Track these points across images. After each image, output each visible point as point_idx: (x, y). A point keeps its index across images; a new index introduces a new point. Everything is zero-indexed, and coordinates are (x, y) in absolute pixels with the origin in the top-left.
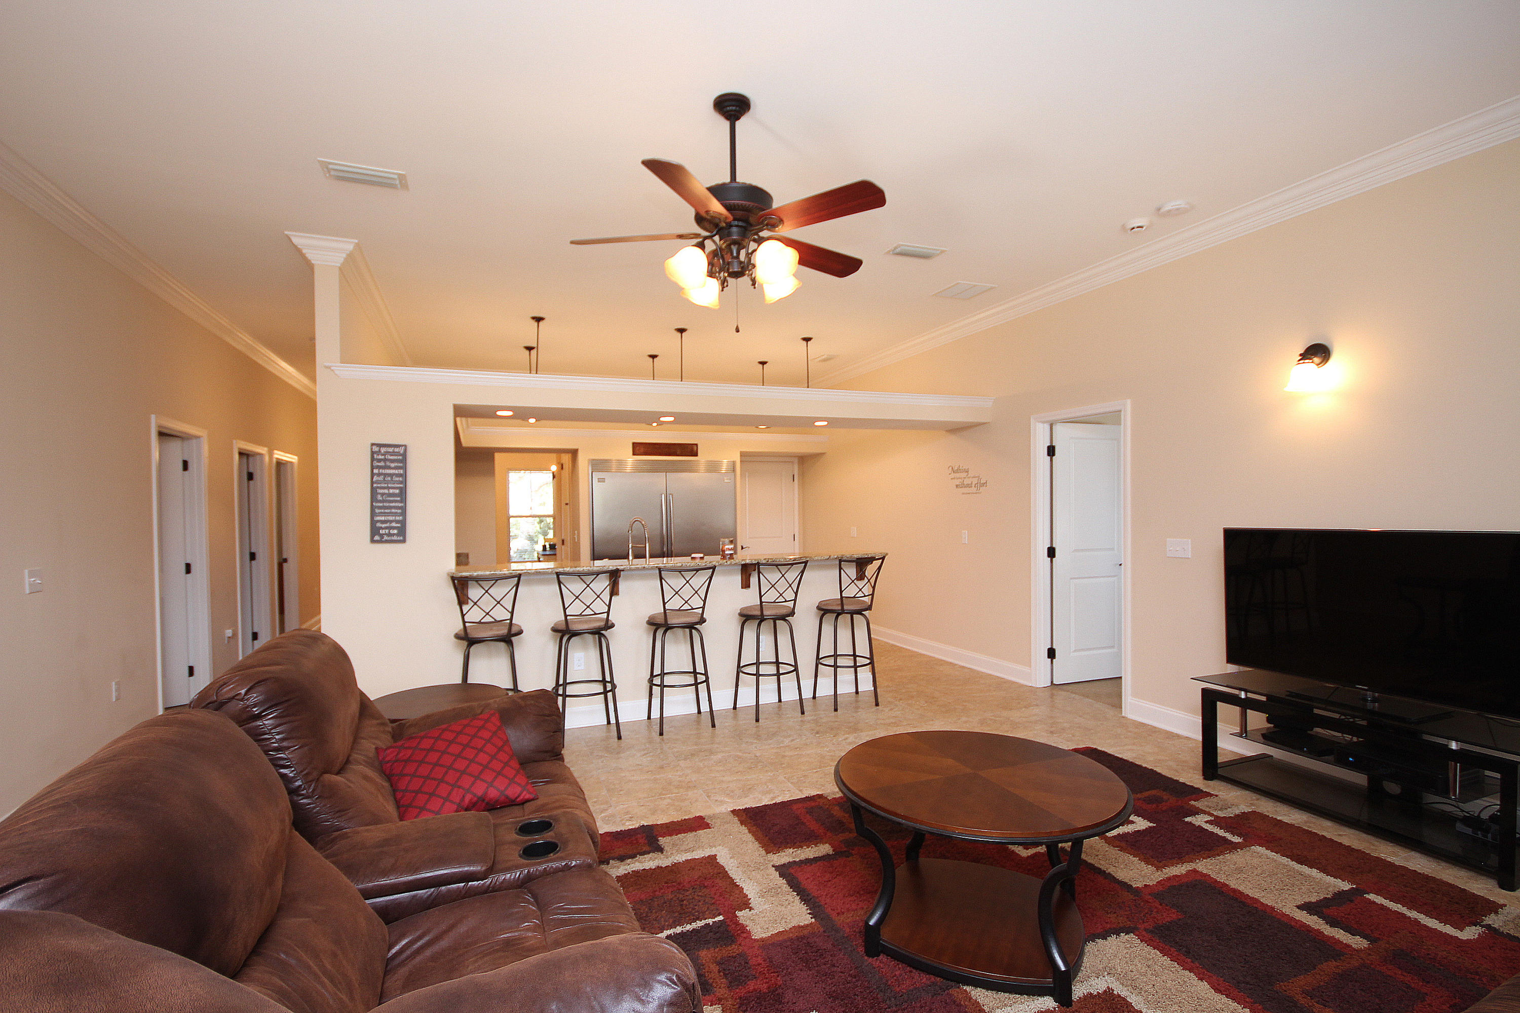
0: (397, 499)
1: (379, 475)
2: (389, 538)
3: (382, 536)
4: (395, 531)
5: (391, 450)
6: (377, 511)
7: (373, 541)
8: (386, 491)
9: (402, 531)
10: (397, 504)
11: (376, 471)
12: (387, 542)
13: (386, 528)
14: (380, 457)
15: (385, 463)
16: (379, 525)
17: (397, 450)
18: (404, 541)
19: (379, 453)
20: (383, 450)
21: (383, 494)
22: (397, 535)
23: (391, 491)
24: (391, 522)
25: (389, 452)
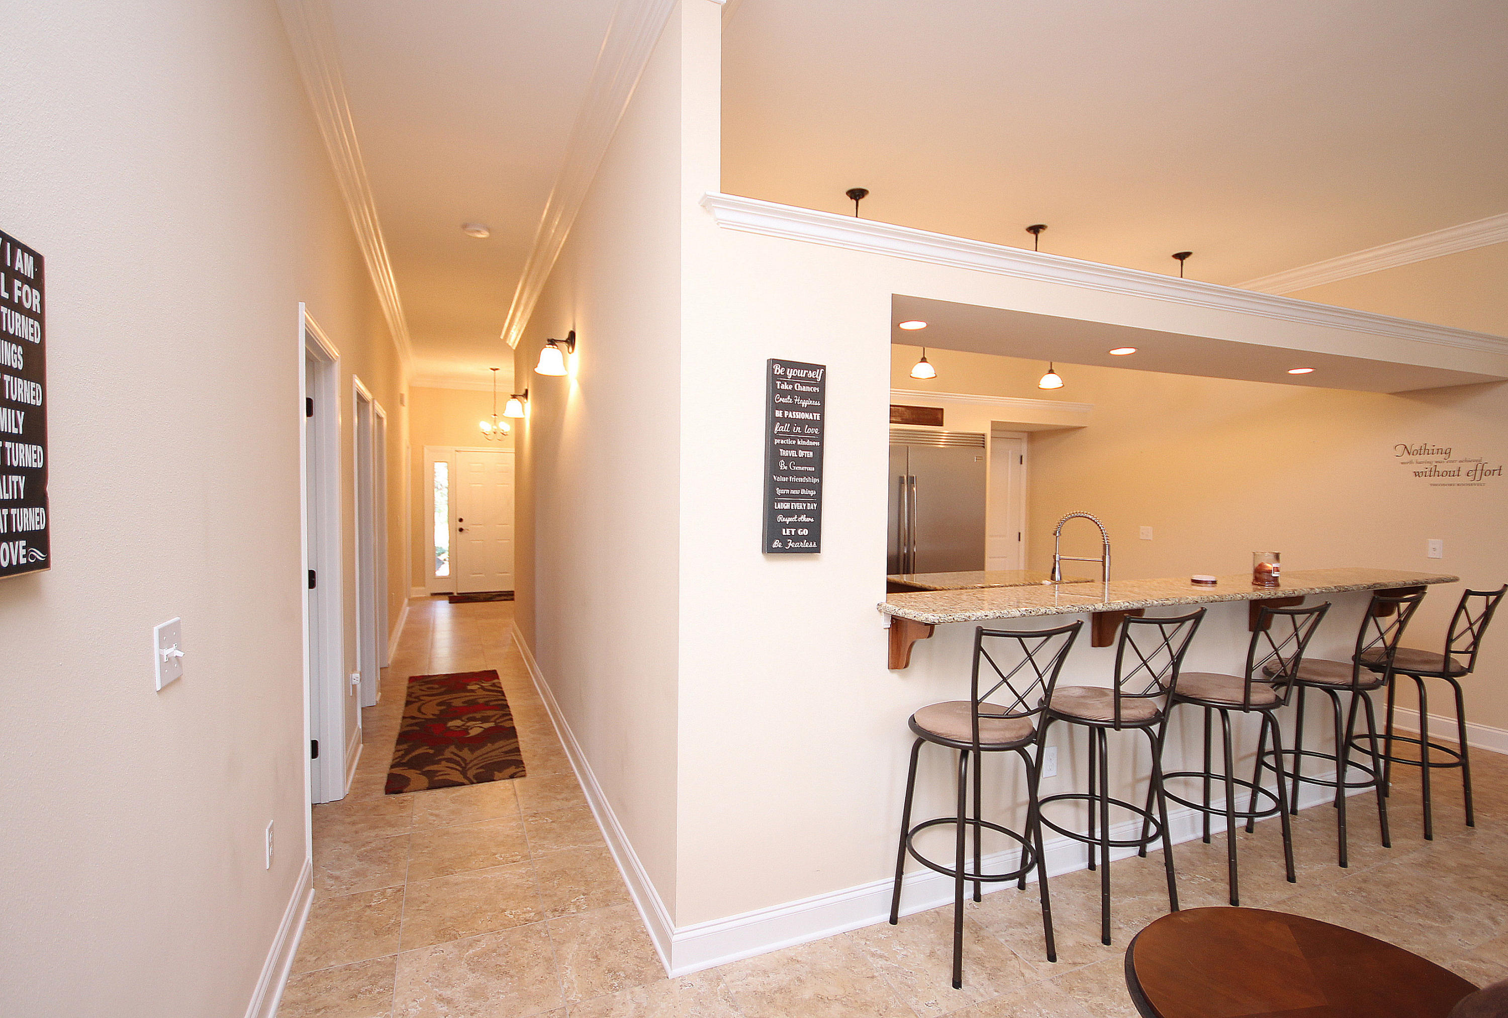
0: (810, 469)
1: (783, 421)
2: (797, 545)
3: (784, 540)
4: (805, 532)
5: (802, 374)
6: (779, 491)
7: (768, 549)
8: (793, 453)
9: (815, 534)
10: (808, 480)
11: (779, 414)
12: (793, 551)
13: (791, 525)
14: (785, 387)
15: (793, 399)
16: (780, 518)
17: (811, 375)
18: (817, 550)
19: (783, 378)
20: (790, 373)
21: (787, 459)
22: (808, 538)
23: (801, 453)
24: (799, 513)
25: (801, 378)
